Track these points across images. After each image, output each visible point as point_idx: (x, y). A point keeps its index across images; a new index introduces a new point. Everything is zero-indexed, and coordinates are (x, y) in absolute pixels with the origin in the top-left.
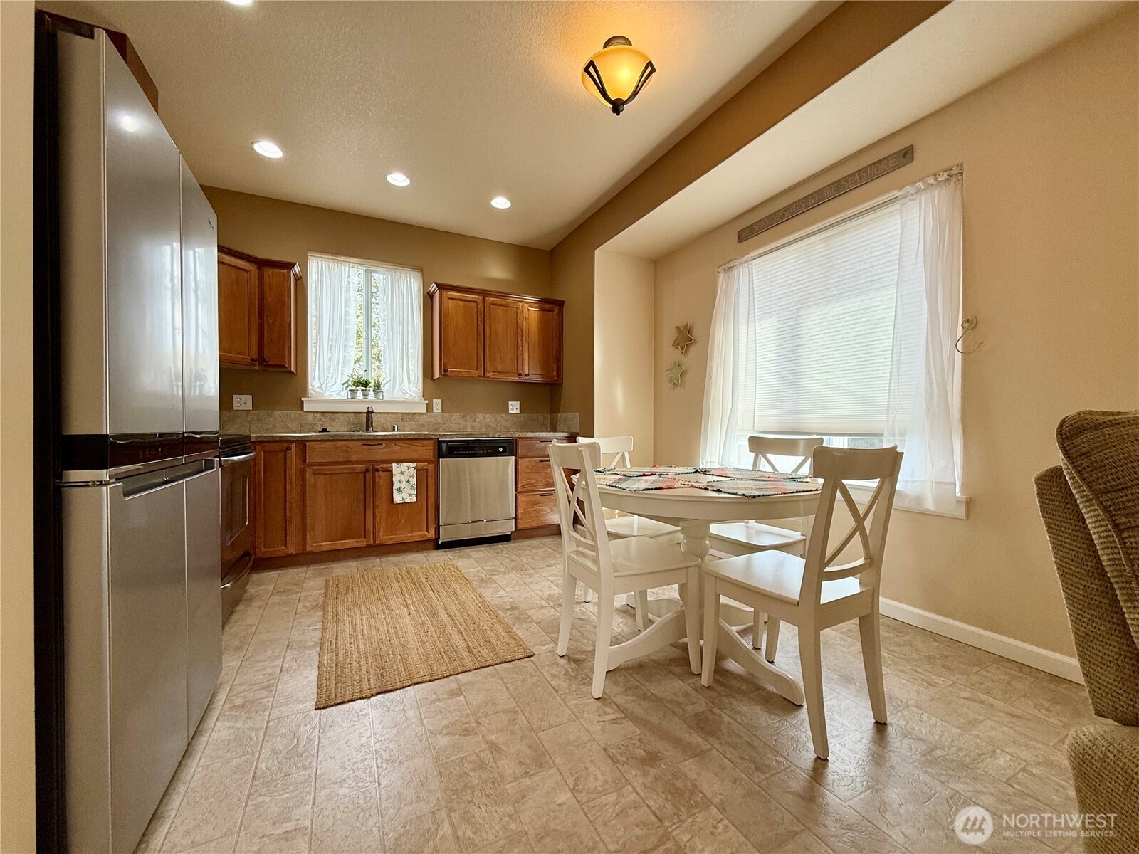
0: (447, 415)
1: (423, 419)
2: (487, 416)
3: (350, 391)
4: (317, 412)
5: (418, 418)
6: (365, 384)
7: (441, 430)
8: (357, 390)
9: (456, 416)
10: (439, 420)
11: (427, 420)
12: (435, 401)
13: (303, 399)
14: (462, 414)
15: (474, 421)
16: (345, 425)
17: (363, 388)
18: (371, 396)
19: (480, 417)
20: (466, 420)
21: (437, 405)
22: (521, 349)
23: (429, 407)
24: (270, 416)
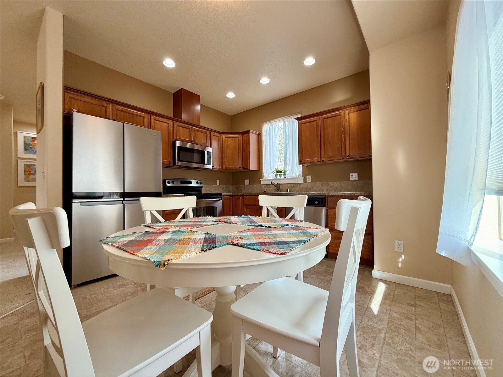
0: (313, 183)
1: (302, 186)
2: (335, 183)
3: (275, 175)
4: (265, 185)
5: (300, 185)
6: (281, 172)
7: (310, 191)
8: (278, 175)
9: (318, 184)
10: (310, 186)
11: (304, 186)
12: (307, 177)
13: (261, 180)
14: (321, 183)
15: (328, 186)
16: (273, 189)
17: (280, 173)
18: (283, 176)
19: (331, 184)
20: (323, 186)
21: (309, 178)
22: (343, 140)
23: (305, 180)
24: (253, 186)
